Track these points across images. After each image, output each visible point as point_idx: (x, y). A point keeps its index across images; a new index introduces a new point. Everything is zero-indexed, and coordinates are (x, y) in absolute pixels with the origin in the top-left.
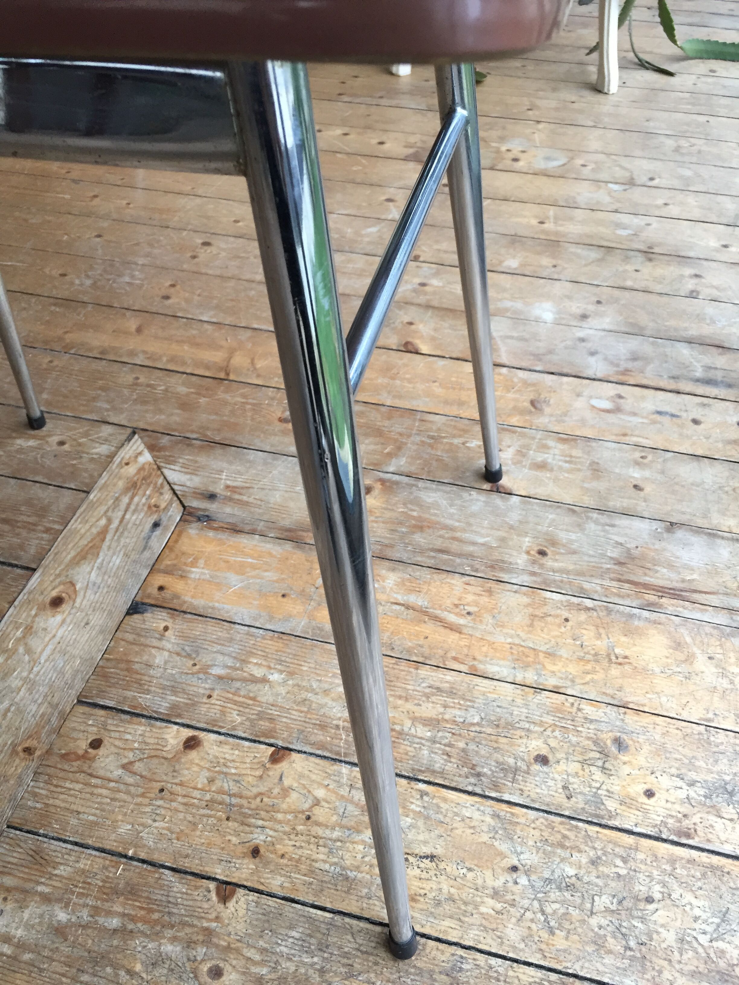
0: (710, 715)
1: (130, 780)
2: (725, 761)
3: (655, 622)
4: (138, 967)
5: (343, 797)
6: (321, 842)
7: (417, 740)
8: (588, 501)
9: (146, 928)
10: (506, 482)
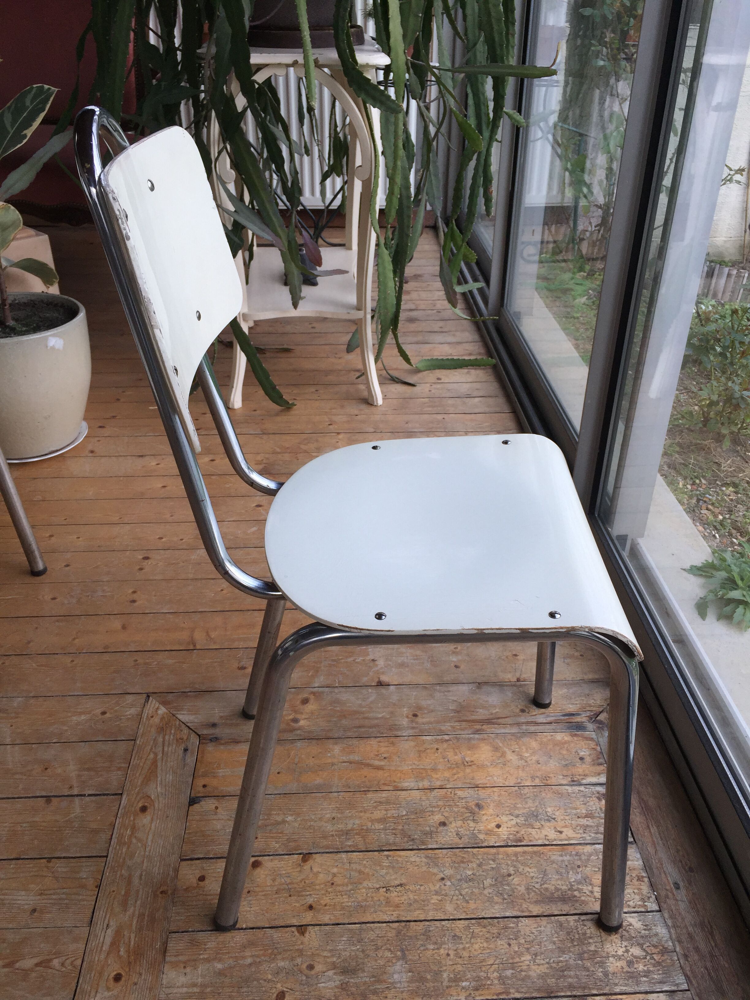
0: (519, 781)
3: (484, 739)
4: (270, 977)
5: (347, 869)
6: (343, 893)
7: (377, 831)
8: (432, 680)
9: (267, 958)
10: (385, 678)
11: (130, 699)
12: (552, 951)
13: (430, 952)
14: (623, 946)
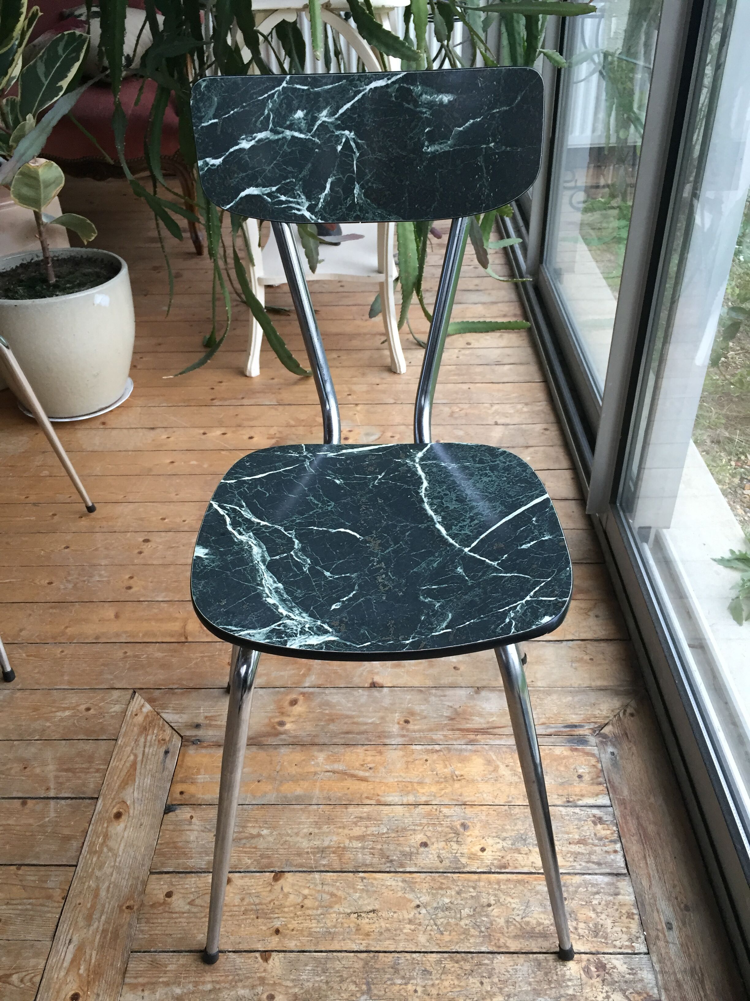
0: (510, 799)
1: (194, 910)
2: (520, 823)
3: (475, 751)
5: (319, 891)
6: (312, 918)
7: (354, 850)
8: (430, 683)
9: (227, 985)
10: (378, 679)
11: (116, 694)
12: (527, 993)
13: (397, 988)
14: (604, 991)
